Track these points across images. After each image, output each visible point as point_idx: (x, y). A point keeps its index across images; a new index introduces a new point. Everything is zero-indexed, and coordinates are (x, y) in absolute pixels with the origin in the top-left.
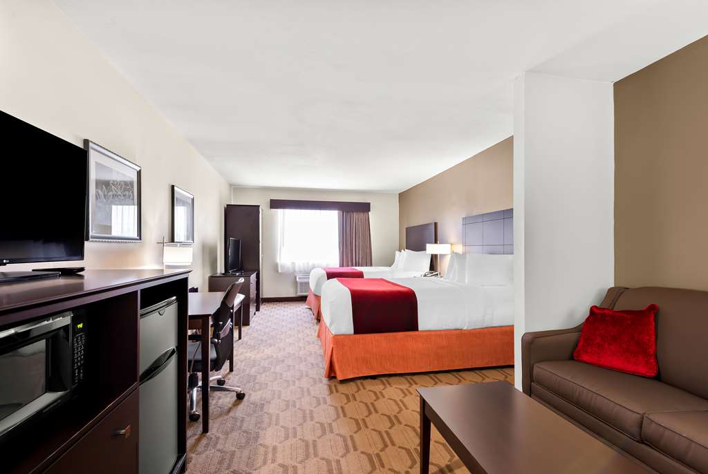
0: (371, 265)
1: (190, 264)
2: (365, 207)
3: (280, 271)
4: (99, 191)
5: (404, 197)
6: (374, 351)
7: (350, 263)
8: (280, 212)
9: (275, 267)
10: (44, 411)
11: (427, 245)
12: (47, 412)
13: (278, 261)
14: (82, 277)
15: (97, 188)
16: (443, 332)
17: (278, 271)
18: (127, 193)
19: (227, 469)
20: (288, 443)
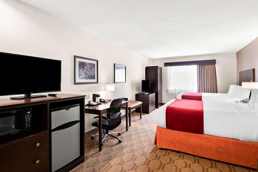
0: (217, 92)
1: (114, 91)
2: (213, 62)
3: (169, 93)
4: (80, 70)
5: (239, 54)
6: (177, 139)
7: (203, 91)
8: (169, 68)
9: (167, 91)
10: (11, 134)
11: (242, 83)
12: (12, 134)
13: (168, 88)
14: (56, 96)
15: (79, 69)
16: (222, 139)
17: (168, 93)
18: (92, 69)
19: (93, 167)
20: (116, 167)
